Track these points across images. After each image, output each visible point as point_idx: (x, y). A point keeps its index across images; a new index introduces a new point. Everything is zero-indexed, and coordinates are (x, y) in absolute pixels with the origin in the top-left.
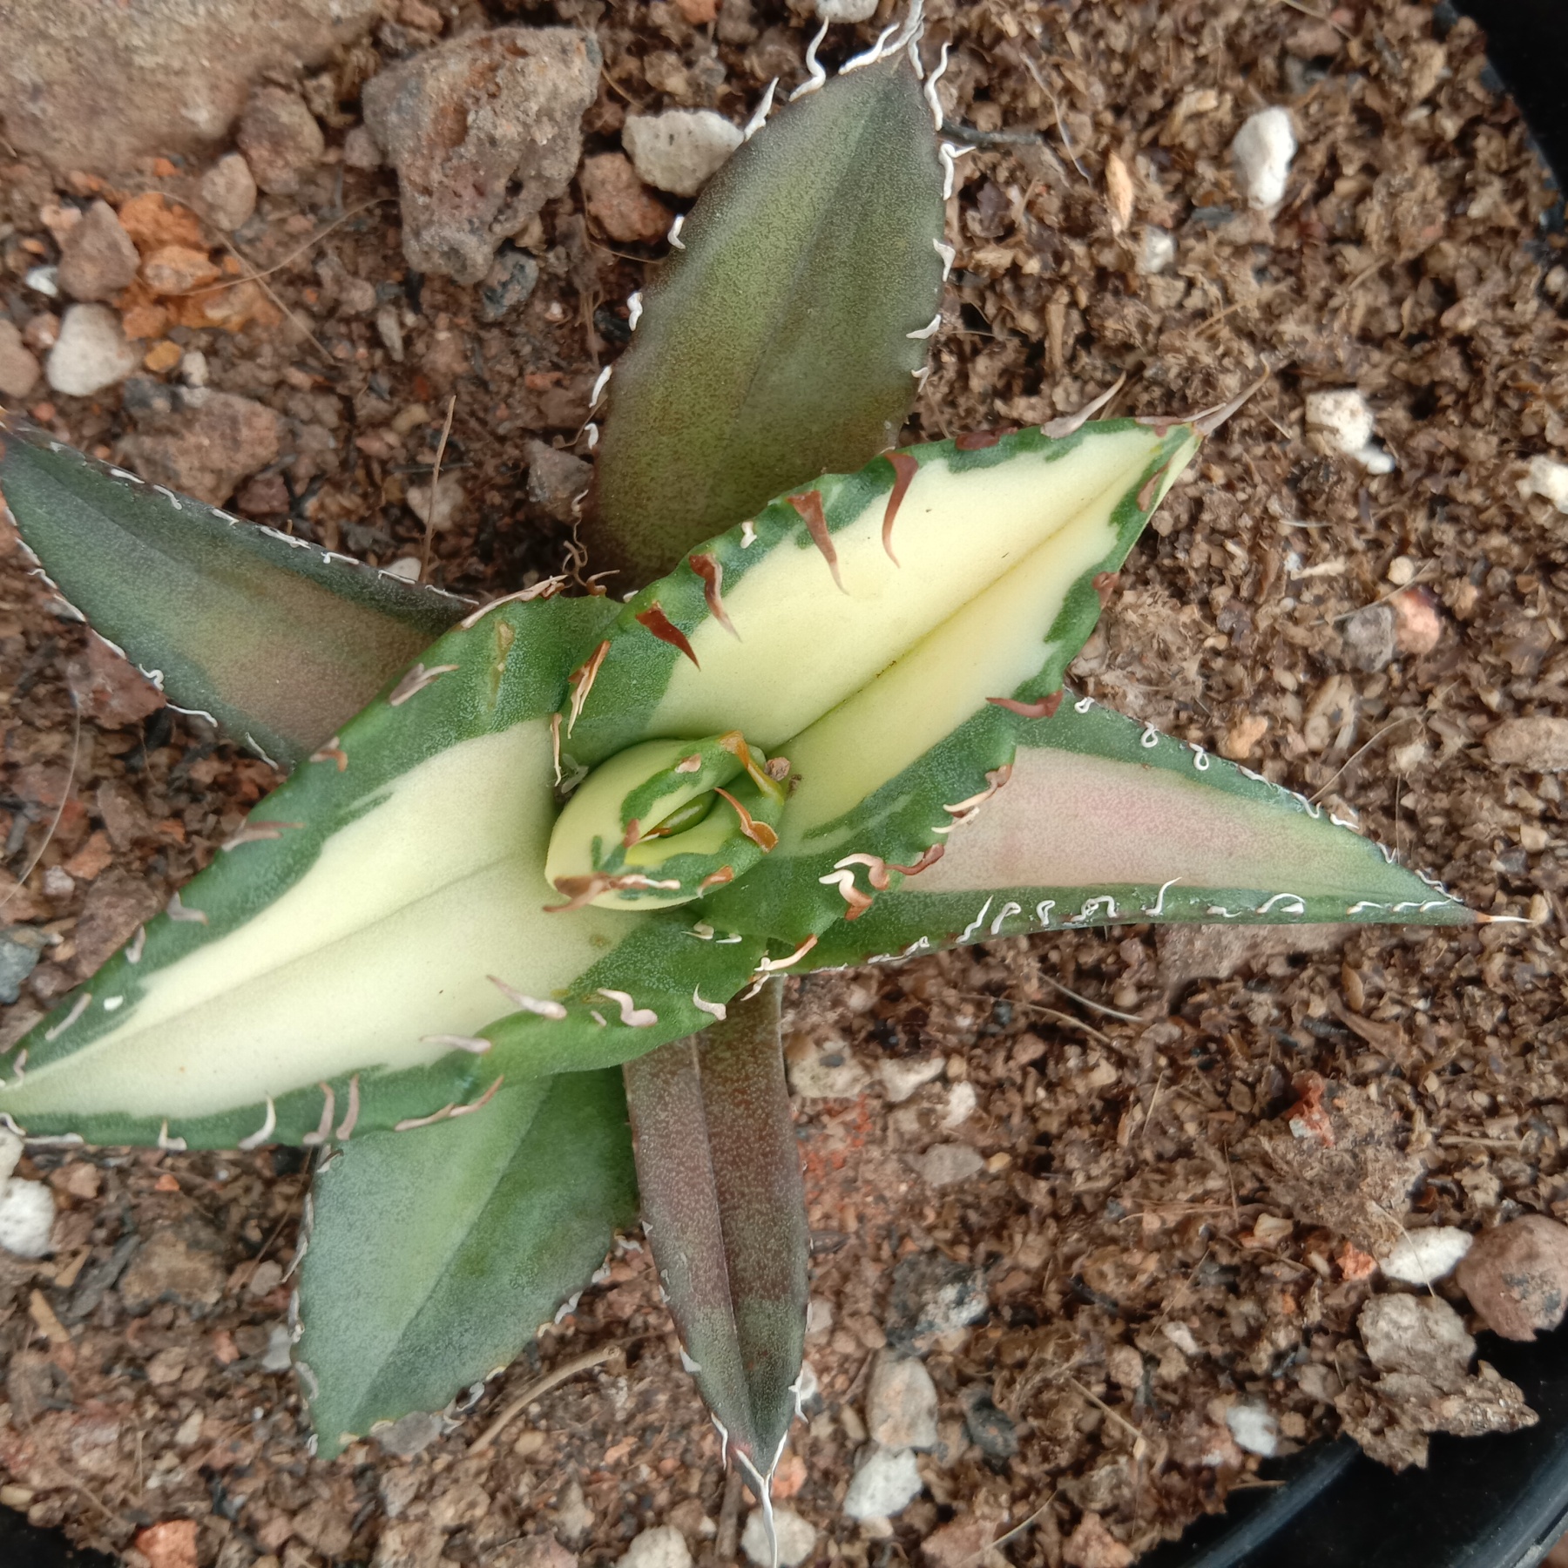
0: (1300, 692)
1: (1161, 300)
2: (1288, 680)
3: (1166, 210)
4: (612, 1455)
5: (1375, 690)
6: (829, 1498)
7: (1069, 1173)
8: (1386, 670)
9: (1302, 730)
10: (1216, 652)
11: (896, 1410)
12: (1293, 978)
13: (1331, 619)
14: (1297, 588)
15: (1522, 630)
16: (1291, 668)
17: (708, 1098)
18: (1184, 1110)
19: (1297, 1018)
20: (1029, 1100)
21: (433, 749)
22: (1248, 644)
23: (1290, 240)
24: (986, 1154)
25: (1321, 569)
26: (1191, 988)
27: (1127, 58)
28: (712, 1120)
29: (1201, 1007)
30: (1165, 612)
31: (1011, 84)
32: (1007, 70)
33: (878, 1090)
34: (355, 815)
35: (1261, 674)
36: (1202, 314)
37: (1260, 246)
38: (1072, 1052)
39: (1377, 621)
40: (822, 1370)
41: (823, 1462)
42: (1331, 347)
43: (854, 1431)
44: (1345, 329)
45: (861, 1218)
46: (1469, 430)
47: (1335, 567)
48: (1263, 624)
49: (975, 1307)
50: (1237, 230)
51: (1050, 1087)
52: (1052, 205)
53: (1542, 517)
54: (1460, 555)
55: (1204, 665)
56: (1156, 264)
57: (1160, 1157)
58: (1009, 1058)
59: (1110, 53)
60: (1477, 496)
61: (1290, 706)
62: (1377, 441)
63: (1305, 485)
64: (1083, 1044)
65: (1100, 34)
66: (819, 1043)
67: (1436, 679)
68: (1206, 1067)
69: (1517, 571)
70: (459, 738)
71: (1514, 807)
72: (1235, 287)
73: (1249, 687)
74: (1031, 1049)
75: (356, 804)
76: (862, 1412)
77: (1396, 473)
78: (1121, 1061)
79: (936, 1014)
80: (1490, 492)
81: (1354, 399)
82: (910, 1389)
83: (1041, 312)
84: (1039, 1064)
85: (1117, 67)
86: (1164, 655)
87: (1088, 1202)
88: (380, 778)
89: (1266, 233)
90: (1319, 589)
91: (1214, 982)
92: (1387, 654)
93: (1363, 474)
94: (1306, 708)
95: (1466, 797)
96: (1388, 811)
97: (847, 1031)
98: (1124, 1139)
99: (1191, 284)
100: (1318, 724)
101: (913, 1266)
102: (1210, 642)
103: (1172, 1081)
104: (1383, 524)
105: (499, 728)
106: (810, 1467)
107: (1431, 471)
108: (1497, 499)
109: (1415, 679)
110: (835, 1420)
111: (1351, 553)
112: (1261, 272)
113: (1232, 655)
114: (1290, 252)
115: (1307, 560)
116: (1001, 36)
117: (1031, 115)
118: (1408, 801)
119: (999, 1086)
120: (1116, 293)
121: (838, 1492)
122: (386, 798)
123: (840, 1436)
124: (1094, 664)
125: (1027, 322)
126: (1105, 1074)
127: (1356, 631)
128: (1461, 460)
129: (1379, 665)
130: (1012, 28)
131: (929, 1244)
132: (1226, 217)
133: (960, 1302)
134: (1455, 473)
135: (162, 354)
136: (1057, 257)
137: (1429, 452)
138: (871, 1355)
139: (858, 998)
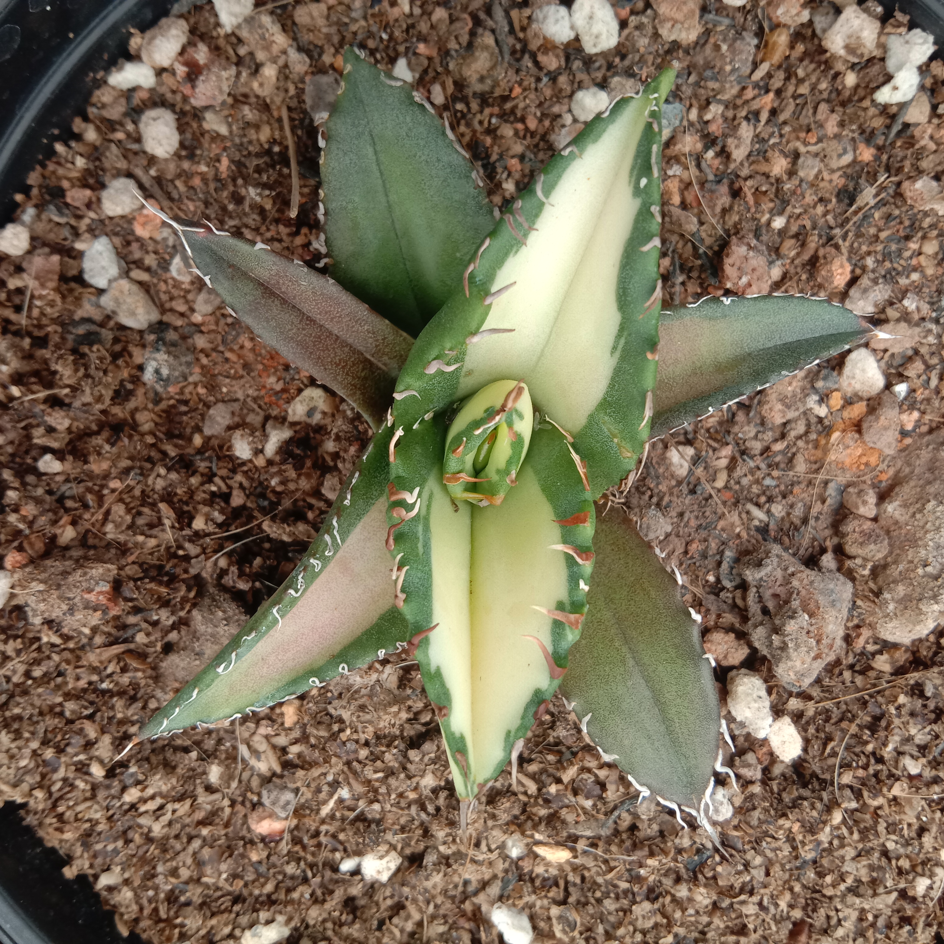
0: (284, 750)
1: (496, 833)
2: (295, 749)
3: (526, 866)
4: (225, 162)
5: (255, 783)
6: (116, 234)
7: (169, 470)
8: (259, 795)
9: (267, 737)
10: (341, 730)
11: (129, 300)
12: (163, 638)
13: (303, 789)
14: (335, 785)
15: (223, 867)
16: (300, 755)
17: (354, 351)
18: (152, 542)
19: (144, 625)
20: (217, 480)
21: (612, 386)
22: (332, 748)
23: (468, 906)
24: (207, 440)
25: (331, 804)
26: (200, 594)
27: (599, 901)
28: (344, 344)
29: (189, 590)
30: (382, 724)
31: (628, 843)
32: (635, 846)
33: (282, 420)
34: (619, 336)
35: (313, 741)
36: (477, 845)
37: (476, 893)
38: (220, 518)
39: (284, 807)
40: (177, 284)
41: (135, 246)
42: (414, 888)
43: (138, 274)
44: (415, 901)
45: (227, 360)
46: (325, 915)
47: (325, 810)
48: (334, 760)
49: (148, 376)
50: (494, 890)
51: (213, 494)
52: (570, 818)
53: (263, 915)
54: (274, 866)
55: (341, 720)
56: (510, 843)
57: (139, 514)
58: (241, 486)
59: (606, 895)
60: (295, 895)
61: (282, 741)
62: (357, 872)
63: (373, 826)
64: (220, 526)
65: (617, 898)
66: (324, 413)
67: (233, 814)
68: (160, 568)
69: (246, 885)
70: (605, 399)
71: (153, 797)
72: (474, 867)
73: (310, 730)
74: (237, 499)
75: (622, 341)
76: (140, 283)
77: (335, 869)
78: (198, 535)
79: (292, 474)
80: (292, 902)
81: (384, 878)
82: (133, 314)
83: (533, 777)
84: (226, 497)
85: (598, 894)
86: (362, 708)
87: (148, 466)
88: (623, 359)
89: (481, 899)
90: (323, 796)
91: (194, 605)
92: (266, 800)
93: (347, 854)
94: (274, 747)
95: (174, 781)
96: (198, 744)
97: (320, 429)
98: (163, 506)
99: (490, 850)
100: (262, 746)
101: (188, 364)
102: (348, 731)
103: (168, 548)
104: (319, 845)
105: (591, 417)
106: (138, 239)
107: (322, 885)
108: (287, 903)
109: (243, 803)
110: (148, 269)
111: (323, 822)
112: (466, 883)
113: (334, 736)
114: (463, 902)
115: (341, 801)
116: (652, 854)
117: (609, 842)
118: (194, 755)
119: (234, 471)
120: (516, 817)
121: (117, 241)
122: (612, 353)
123: (139, 264)
124: (385, 676)
125: (533, 768)
126: (199, 524)
127: (288, 796)
128: (316, 900)
129: (264, 793)
130: (650, 862)
131: (191, 379)
132: (503, 888)
133: (157, 372)
134: (312, 895)
135: (836, 400)
136: (547, 801)
137: (332, 892)
138: (163, 311)
139: (330, 446)
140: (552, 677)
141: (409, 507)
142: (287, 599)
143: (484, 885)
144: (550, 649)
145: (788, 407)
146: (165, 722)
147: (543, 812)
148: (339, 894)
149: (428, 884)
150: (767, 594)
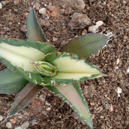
0: (99, 105)
1: (114, 71)
2: (99, 103)
3: (120, 66)
5: (104, 110)
6: (15, 126)
7: (52, 121)
8: (106, 110)
9: (97, 108)
10: (95, 95)
11: (25, 125)
12: (79, 124)
13: (106, 102)
14: (105, 97)
15: (118, 116)
16: (100, 103)
17: (32, 90)
18: (63, 125)
19: (77, 127)
20: (54, 114)
21: (35, 48)
22: (98, 97)
23: (127, 76)
24: (48, 115)
25: (108, 98)
26: (72, 117)
27: (126, 54)
28: (30, 92)
29: (71, 119)
30: (94, 89)
31: (116, 49)
33: (45, 102)
34: (26, 46)
35: (97, 100)
36: (116, 74)
38: (60, 113)
39: (109, 106)
40: (23, 117)
41: (17, 123)
42: (123, 85)
43: (21, 124)
44: (125, 85)
45: (35, 110)
46: (127, 100)
47: (109, 99)
48: (100, 97)
49: (36, 123)
50: (124, 72)
51: (56, 114)
52: (112, 58)
53: (127, 110)
54: (119, 108)
55: (93, 95)
56: (116, 69)
57: (58, 126)
58: (55, 110)
59: (125, 53)
60: (124, 105)
61: (97, 105)
62: (120, 94)
63: (112, 91)
64: (61, 114)
65: (126, 51)
66: (44, 95)
67: (109, 114)
68: (67, 124)
69: (122, 113)
70: (38, 49)
71: (106, 128)
72: (120, 75)
73: (95, 100)
74: (57, 110)
75: (27, 46)
76: (23, 123)
77: (120, 98)
78: (62, 117)
79: (53, 101)
81: (121, 90)
82: (27, 125)
83: (104, 64)
84: (57, 112)
85: (125, 54)
86: (91, 92)
87: (51, 124)
88: (30, 46)
89: (126, 74)
90: (106, 99)
91: (74, 119)
92: (107, 109)
93: (117, 96)
94: (98, 107)
95: (103, 124)
96: (97, 119)
97: (47, 96)
98: (57, 123)
99: (117, 72)
100: (98, 109)
101: (35, 116)
102: (95, 94)
103: (64, 122)
104: (115, 100)
105: (42, 52)
106: (16, 123)
107: (122, 100)
108: (125, 106)
109: (108, 113)
110: (21, 122)
111: (111, 99)
112: (123, 76)
113: (96, 97)
114: (126, 77)
115: (107, 96)
116: (118, 45)
117: (116, 52)
118: (99, 120)
119: (52, 111)
120: (111, 67)
121: (16, 126)
122: (29, 48)
123: (20, 123)
124: (86, 88)
126: (60, 117)
127: (107, 105)
128: (125, 101)
129: (106, 109)
131: (38, 116)
132: (124, 70)
134: (124, 102)
135: (47, 15)
136: (109, 62)
137: (123, 99)
138: (27, 120)
139: (49, 95)
140: (82, 59)
141: (54, 82)
142: (69, 104)
143: (123, 73)
144: (78, 60)
145: (47, 22)
146: (90, 126)
147: (110, 63)
148: (124, 97)
149: (122, 82)
150: (75, 26)
